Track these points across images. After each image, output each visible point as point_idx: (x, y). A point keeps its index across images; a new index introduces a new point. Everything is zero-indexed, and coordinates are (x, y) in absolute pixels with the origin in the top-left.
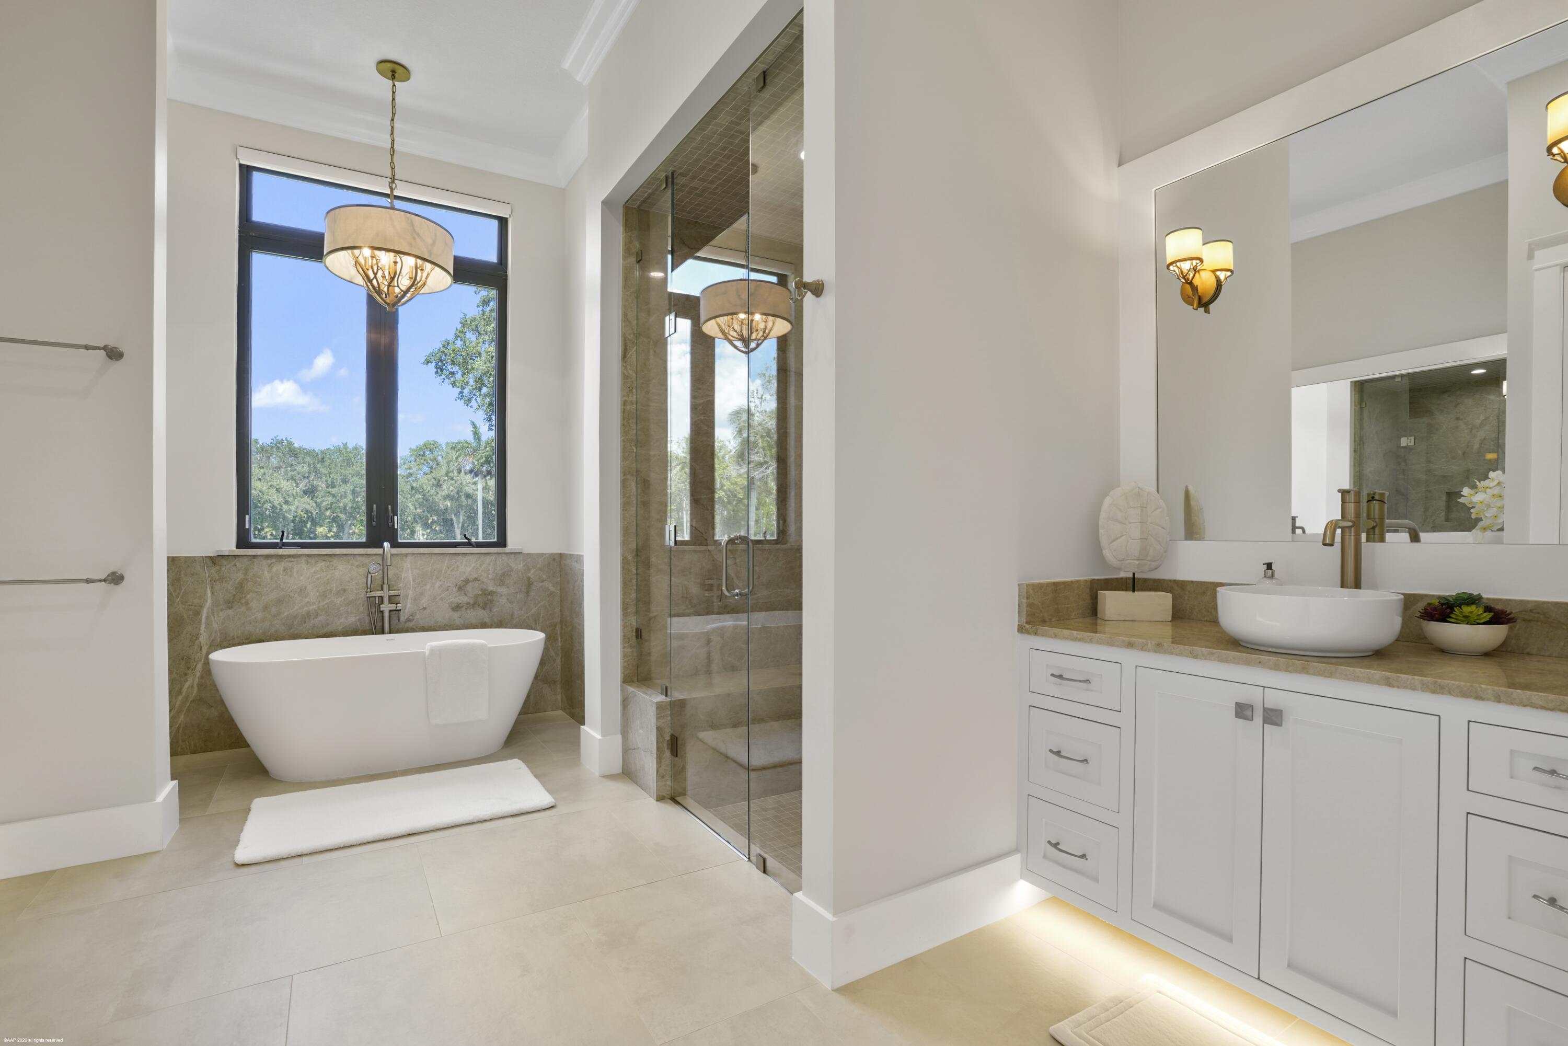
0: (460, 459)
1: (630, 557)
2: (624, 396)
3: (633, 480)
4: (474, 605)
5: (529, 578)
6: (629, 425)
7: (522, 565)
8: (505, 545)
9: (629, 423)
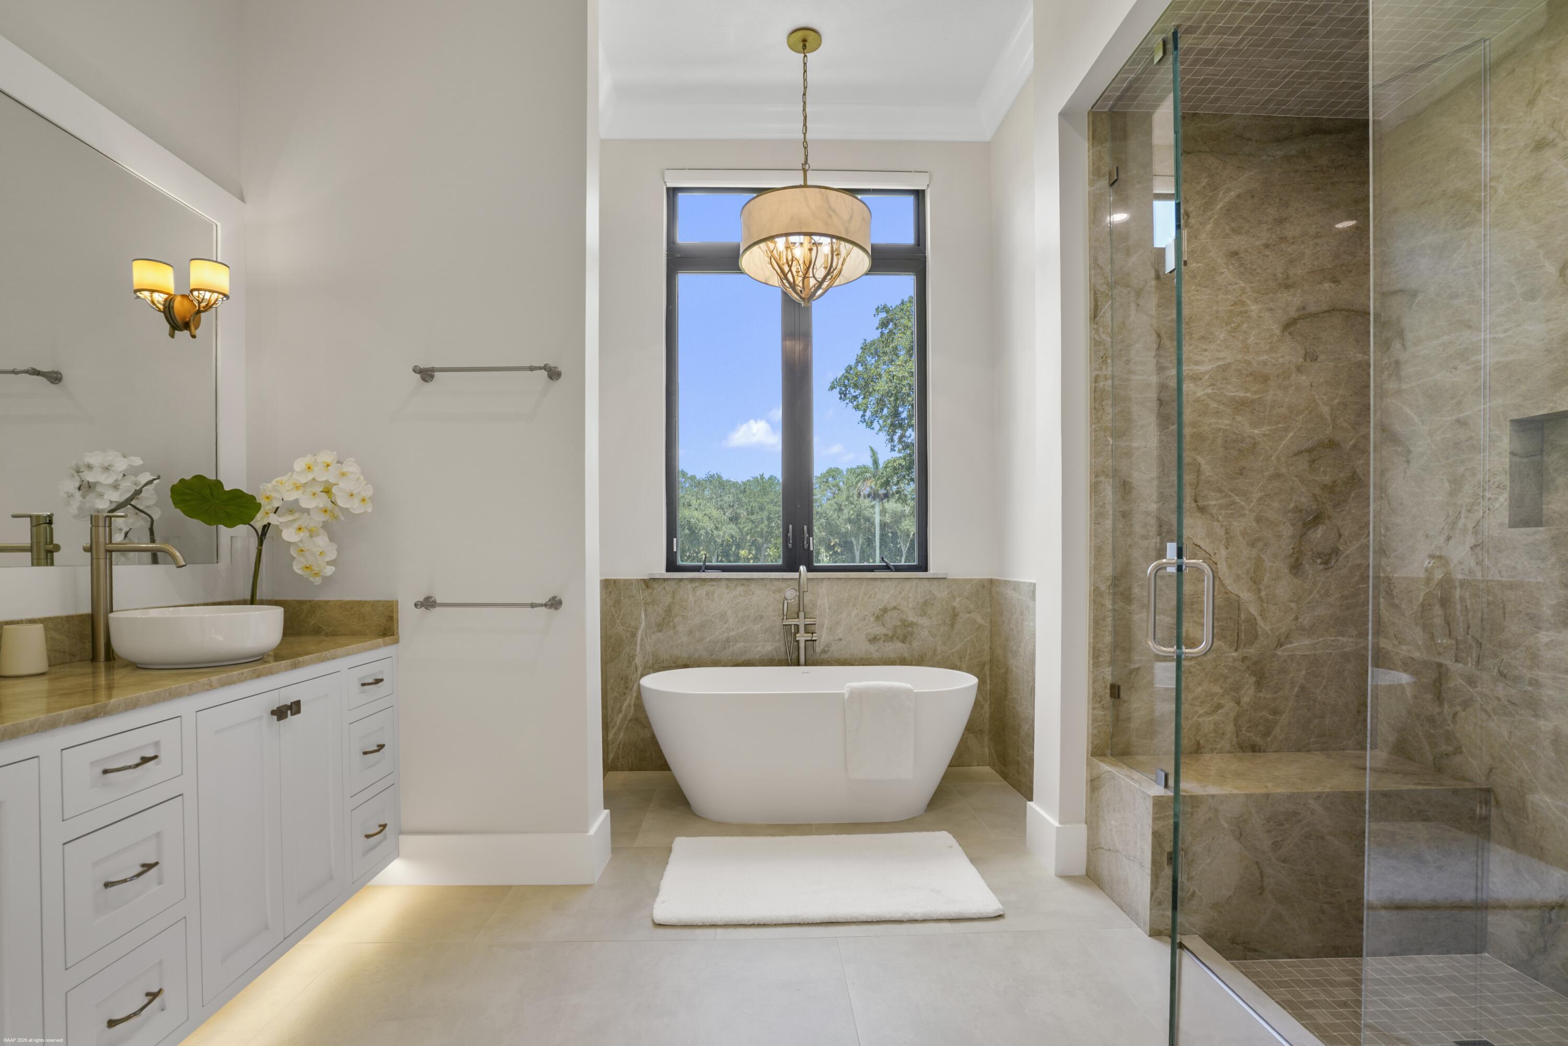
0: (859, 485)
1: (1103, 587)
2: (1096, 370)
3: (1109, 482)
4: (892, 637)
5: (954, 608)
6: (1103, 408)
7: (946, 593)
8: (926, 570)
9: (1102, 406)
